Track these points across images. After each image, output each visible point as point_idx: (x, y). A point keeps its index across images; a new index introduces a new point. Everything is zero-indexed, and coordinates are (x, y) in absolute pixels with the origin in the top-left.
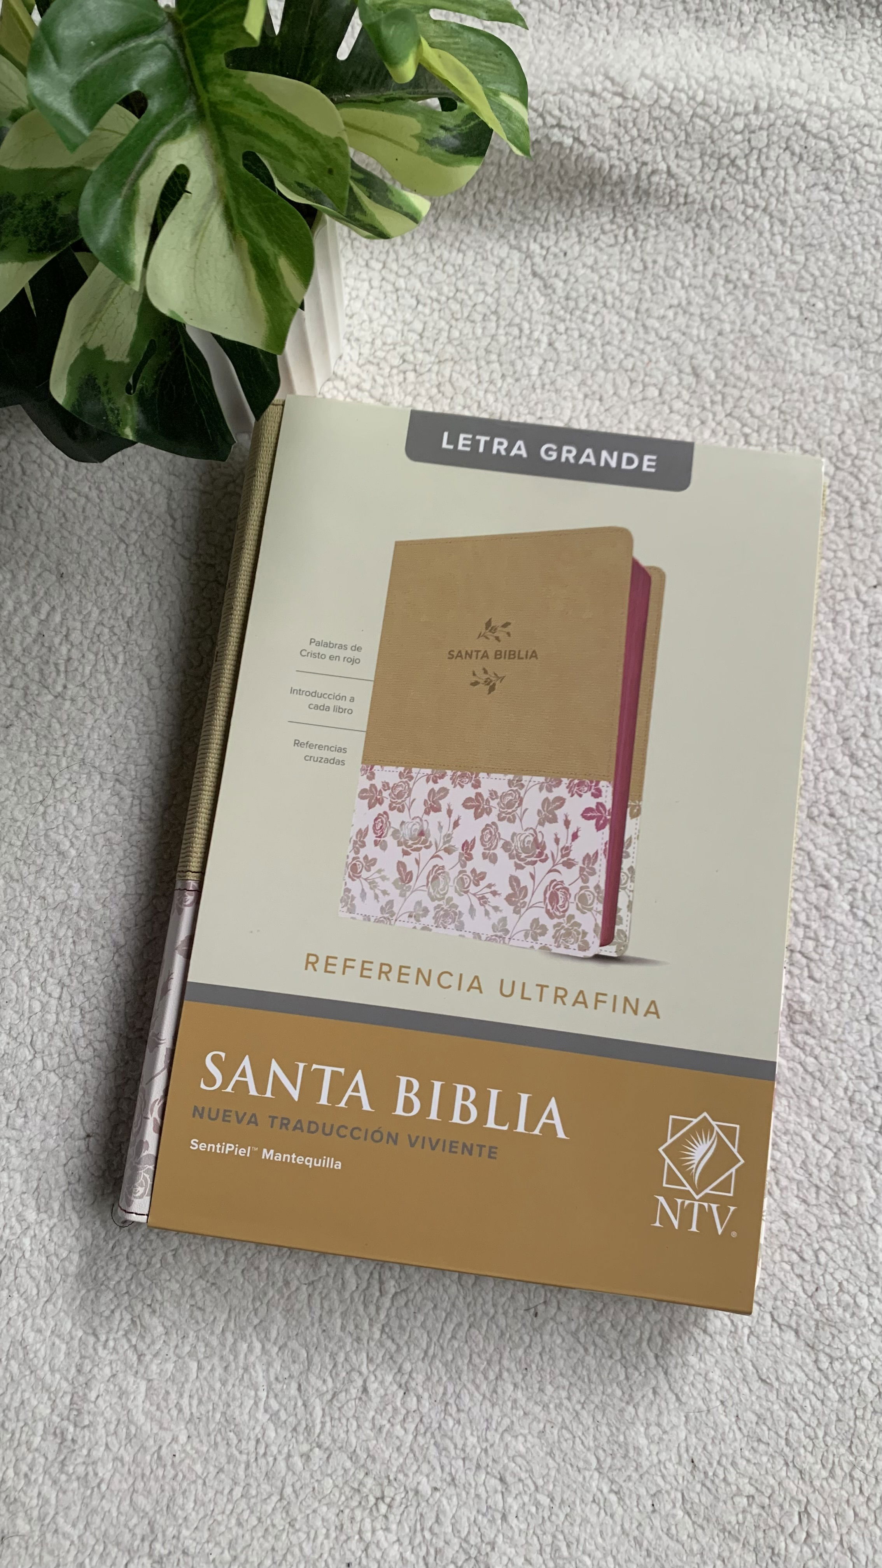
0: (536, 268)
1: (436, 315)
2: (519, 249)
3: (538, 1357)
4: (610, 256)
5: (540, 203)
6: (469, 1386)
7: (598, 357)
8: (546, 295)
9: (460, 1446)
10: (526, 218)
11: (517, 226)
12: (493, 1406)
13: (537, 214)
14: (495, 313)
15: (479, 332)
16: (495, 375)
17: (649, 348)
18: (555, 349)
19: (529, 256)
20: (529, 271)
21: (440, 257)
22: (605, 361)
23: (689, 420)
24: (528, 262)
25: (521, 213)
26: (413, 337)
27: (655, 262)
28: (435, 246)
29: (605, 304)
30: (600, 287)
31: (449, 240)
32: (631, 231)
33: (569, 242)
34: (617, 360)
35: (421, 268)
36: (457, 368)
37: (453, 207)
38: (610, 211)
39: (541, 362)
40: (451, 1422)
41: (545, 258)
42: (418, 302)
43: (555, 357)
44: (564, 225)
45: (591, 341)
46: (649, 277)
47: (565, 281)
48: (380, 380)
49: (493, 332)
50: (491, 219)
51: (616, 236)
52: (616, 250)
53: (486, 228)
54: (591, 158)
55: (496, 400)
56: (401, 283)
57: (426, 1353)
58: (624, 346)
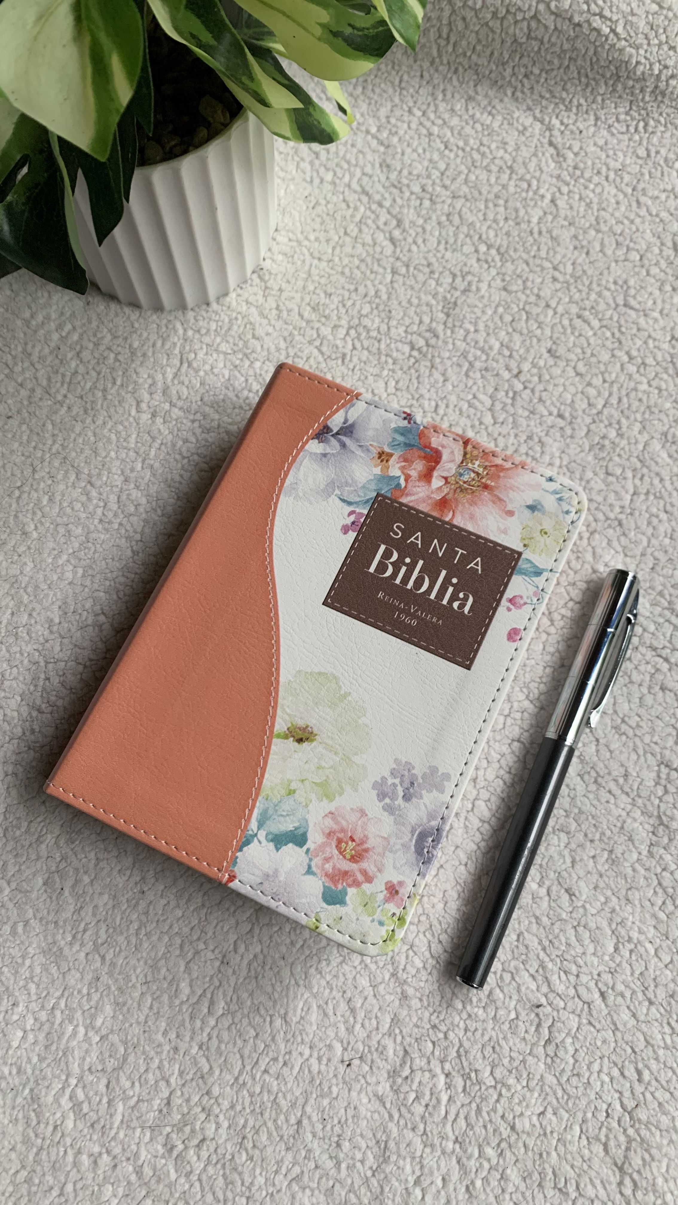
0: (553, 139)
1: (459, 160)
2: (542, 122)
3: (343, 1111)
4: (619, 141)
5: (569, 85)
6: (270, 1124)
7: (593, 219)
8: (556, 162)
9: (247, 1184)
10: (554, 97)
11: (544, 102)
12: (288, 1149)
13: (564, 95)
14: (510, 168)
15: (493, 180)
16: (499, 217)
17: (638, 220)
18: (556, 205)
19: (549, 129)
20: (546, 141)
21: (472, 117)
22: (598, 223)
23: (662, 284)
24: (547, 134)
25: (551, 92)
26: (436, 174)
27: (657, 152)
28: (470, 108)
29: (607, 178)
30: (605, 164)
31: (485, 102)
32: (642, 124)
33: (587, 124)
34: (609, 224)
35: (455, 121)
36: (468, 204)
37: (493, 76)
38: (628, 105)
39: (541, 213)
40: (244, 1157)
41: (562, 132)
42: (446, 147)
43: (555, 211)
44: (585, 108)
45: (589, 205)
46: (650, 164)
47: (576, 154)
48: (399, 201)
49: (505, 182)
50: (523, 92)
51: (628, 126)
52: (626, 137)
53: (517, 100)
54: (621, 50)
55: (496, 235)
56: (435, 130)
57: (237, 1079)
58: (617, 214)
